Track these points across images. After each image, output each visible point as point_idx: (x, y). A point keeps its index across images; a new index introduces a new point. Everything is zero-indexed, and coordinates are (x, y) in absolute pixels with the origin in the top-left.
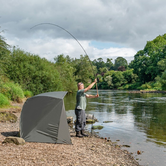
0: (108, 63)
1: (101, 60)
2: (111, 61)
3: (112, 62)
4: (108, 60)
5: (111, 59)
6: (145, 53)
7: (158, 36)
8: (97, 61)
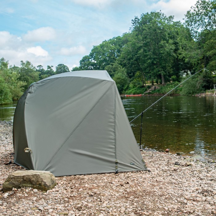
0: (49, 71)
1: (41, 67)
2: (52, 68)
3: (53, 70)
4: (49, 67)
5: (52, 66)
6: (91, 58)
7: (104, 41)
8: (36, 68)
